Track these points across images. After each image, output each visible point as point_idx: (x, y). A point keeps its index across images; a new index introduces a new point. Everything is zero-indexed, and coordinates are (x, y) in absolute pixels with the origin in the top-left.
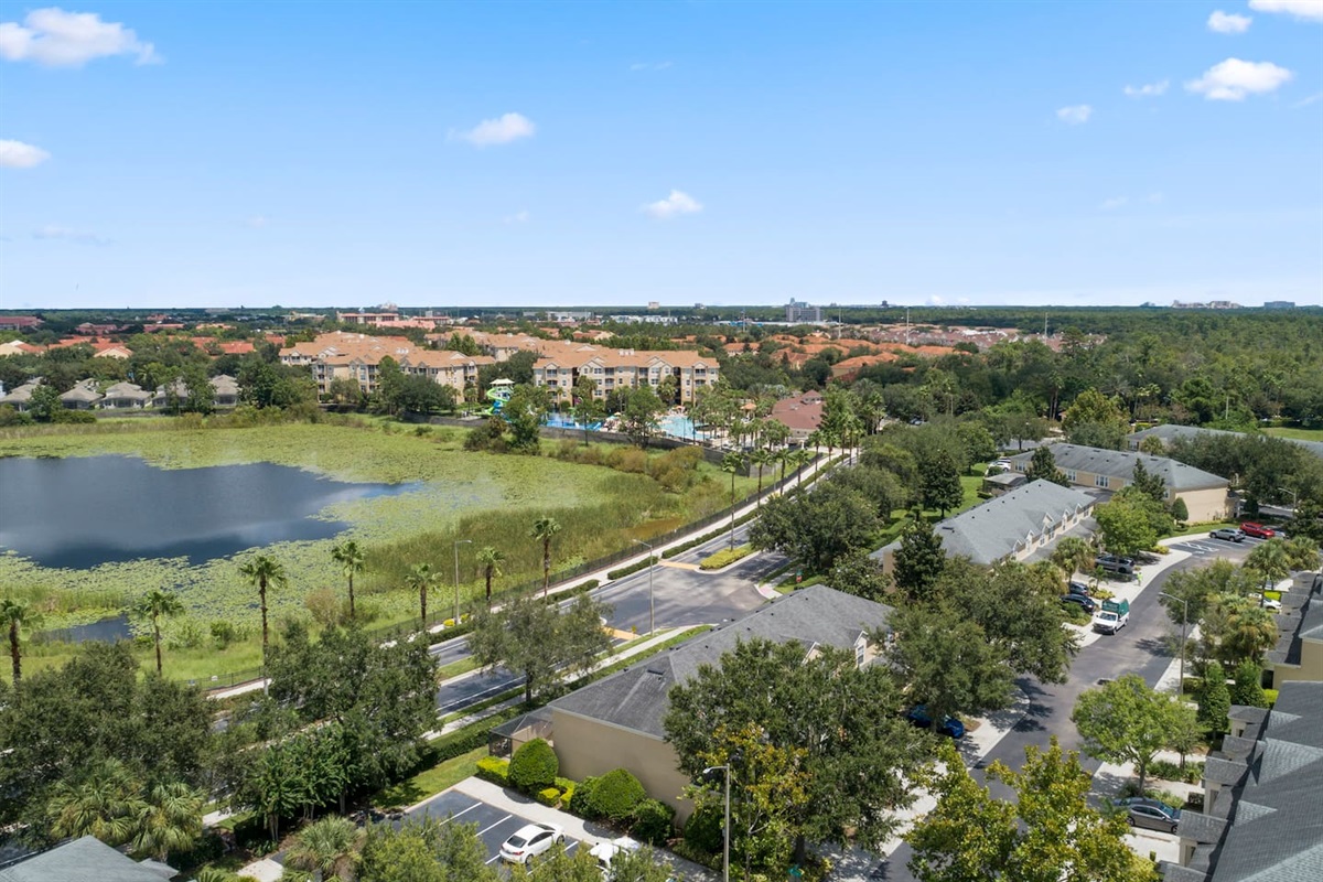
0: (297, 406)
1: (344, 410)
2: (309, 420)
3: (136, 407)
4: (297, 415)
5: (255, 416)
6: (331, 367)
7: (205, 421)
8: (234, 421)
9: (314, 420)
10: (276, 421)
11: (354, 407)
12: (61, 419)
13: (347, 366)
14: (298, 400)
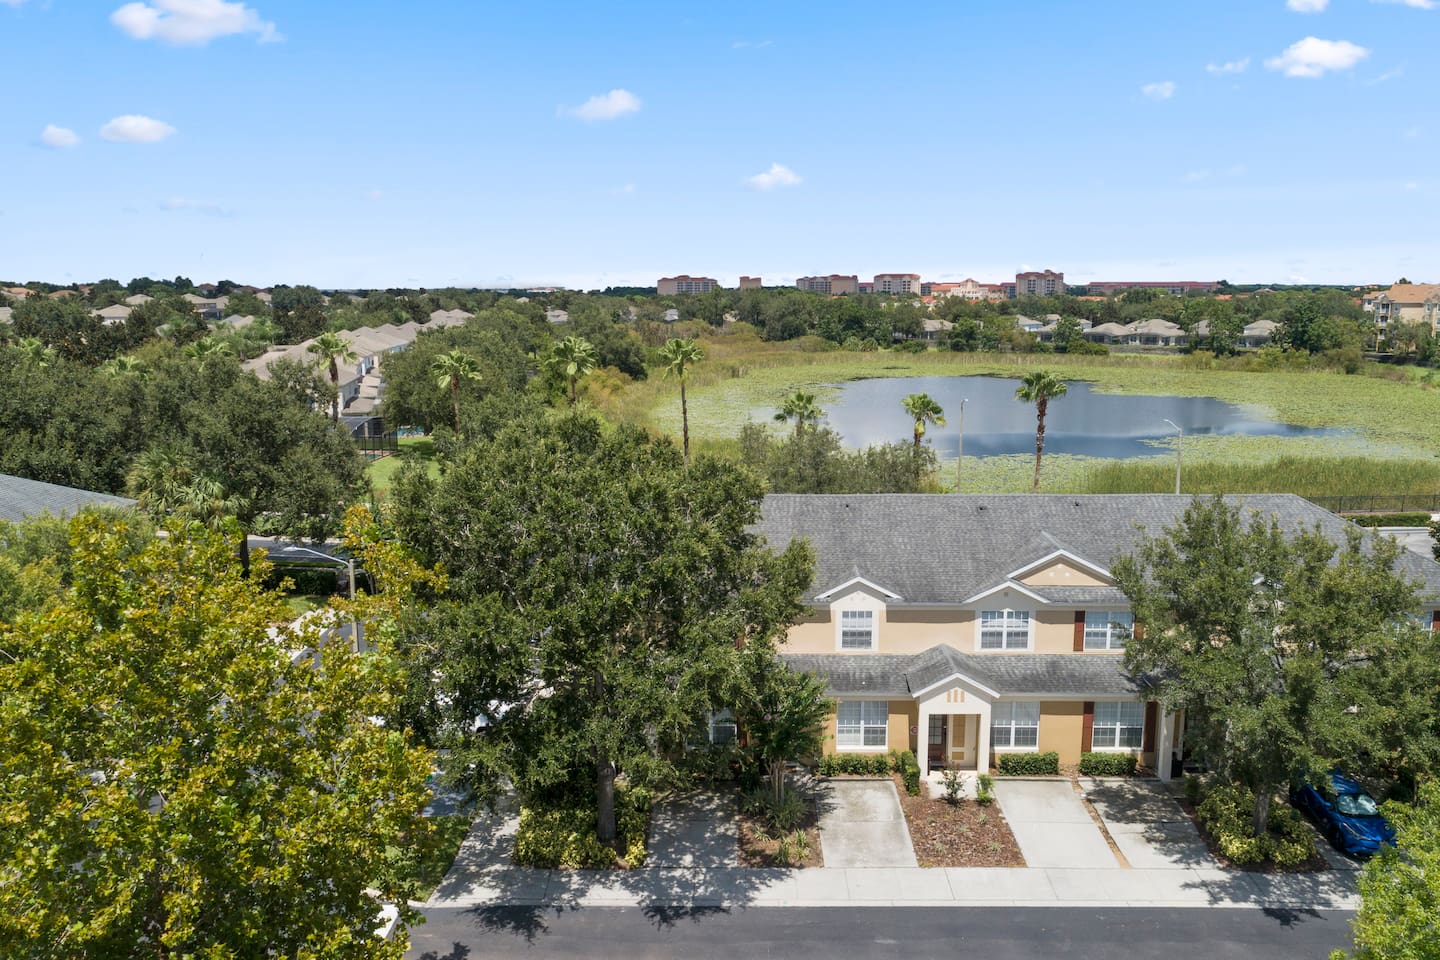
0: (1332, 352)
1: (1401, 360)
2: (1343, 370)
3: (1161, 344)
4: (1330, 362)
5: (1276, 359)
6: (1398, 306)
7: (1214, 363)
8: (1248, 363)
9: (1350, 371)
10: (1300, 367)
11: (1414, 359)
12: (1076, 349)
13: (1420, 305)
14: (1338, 345)
